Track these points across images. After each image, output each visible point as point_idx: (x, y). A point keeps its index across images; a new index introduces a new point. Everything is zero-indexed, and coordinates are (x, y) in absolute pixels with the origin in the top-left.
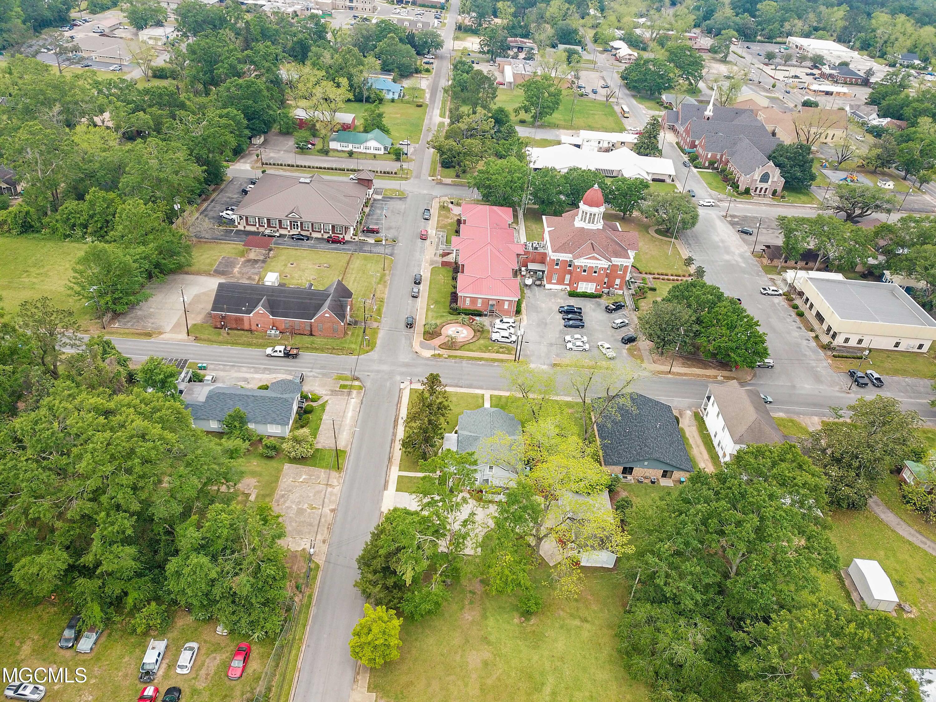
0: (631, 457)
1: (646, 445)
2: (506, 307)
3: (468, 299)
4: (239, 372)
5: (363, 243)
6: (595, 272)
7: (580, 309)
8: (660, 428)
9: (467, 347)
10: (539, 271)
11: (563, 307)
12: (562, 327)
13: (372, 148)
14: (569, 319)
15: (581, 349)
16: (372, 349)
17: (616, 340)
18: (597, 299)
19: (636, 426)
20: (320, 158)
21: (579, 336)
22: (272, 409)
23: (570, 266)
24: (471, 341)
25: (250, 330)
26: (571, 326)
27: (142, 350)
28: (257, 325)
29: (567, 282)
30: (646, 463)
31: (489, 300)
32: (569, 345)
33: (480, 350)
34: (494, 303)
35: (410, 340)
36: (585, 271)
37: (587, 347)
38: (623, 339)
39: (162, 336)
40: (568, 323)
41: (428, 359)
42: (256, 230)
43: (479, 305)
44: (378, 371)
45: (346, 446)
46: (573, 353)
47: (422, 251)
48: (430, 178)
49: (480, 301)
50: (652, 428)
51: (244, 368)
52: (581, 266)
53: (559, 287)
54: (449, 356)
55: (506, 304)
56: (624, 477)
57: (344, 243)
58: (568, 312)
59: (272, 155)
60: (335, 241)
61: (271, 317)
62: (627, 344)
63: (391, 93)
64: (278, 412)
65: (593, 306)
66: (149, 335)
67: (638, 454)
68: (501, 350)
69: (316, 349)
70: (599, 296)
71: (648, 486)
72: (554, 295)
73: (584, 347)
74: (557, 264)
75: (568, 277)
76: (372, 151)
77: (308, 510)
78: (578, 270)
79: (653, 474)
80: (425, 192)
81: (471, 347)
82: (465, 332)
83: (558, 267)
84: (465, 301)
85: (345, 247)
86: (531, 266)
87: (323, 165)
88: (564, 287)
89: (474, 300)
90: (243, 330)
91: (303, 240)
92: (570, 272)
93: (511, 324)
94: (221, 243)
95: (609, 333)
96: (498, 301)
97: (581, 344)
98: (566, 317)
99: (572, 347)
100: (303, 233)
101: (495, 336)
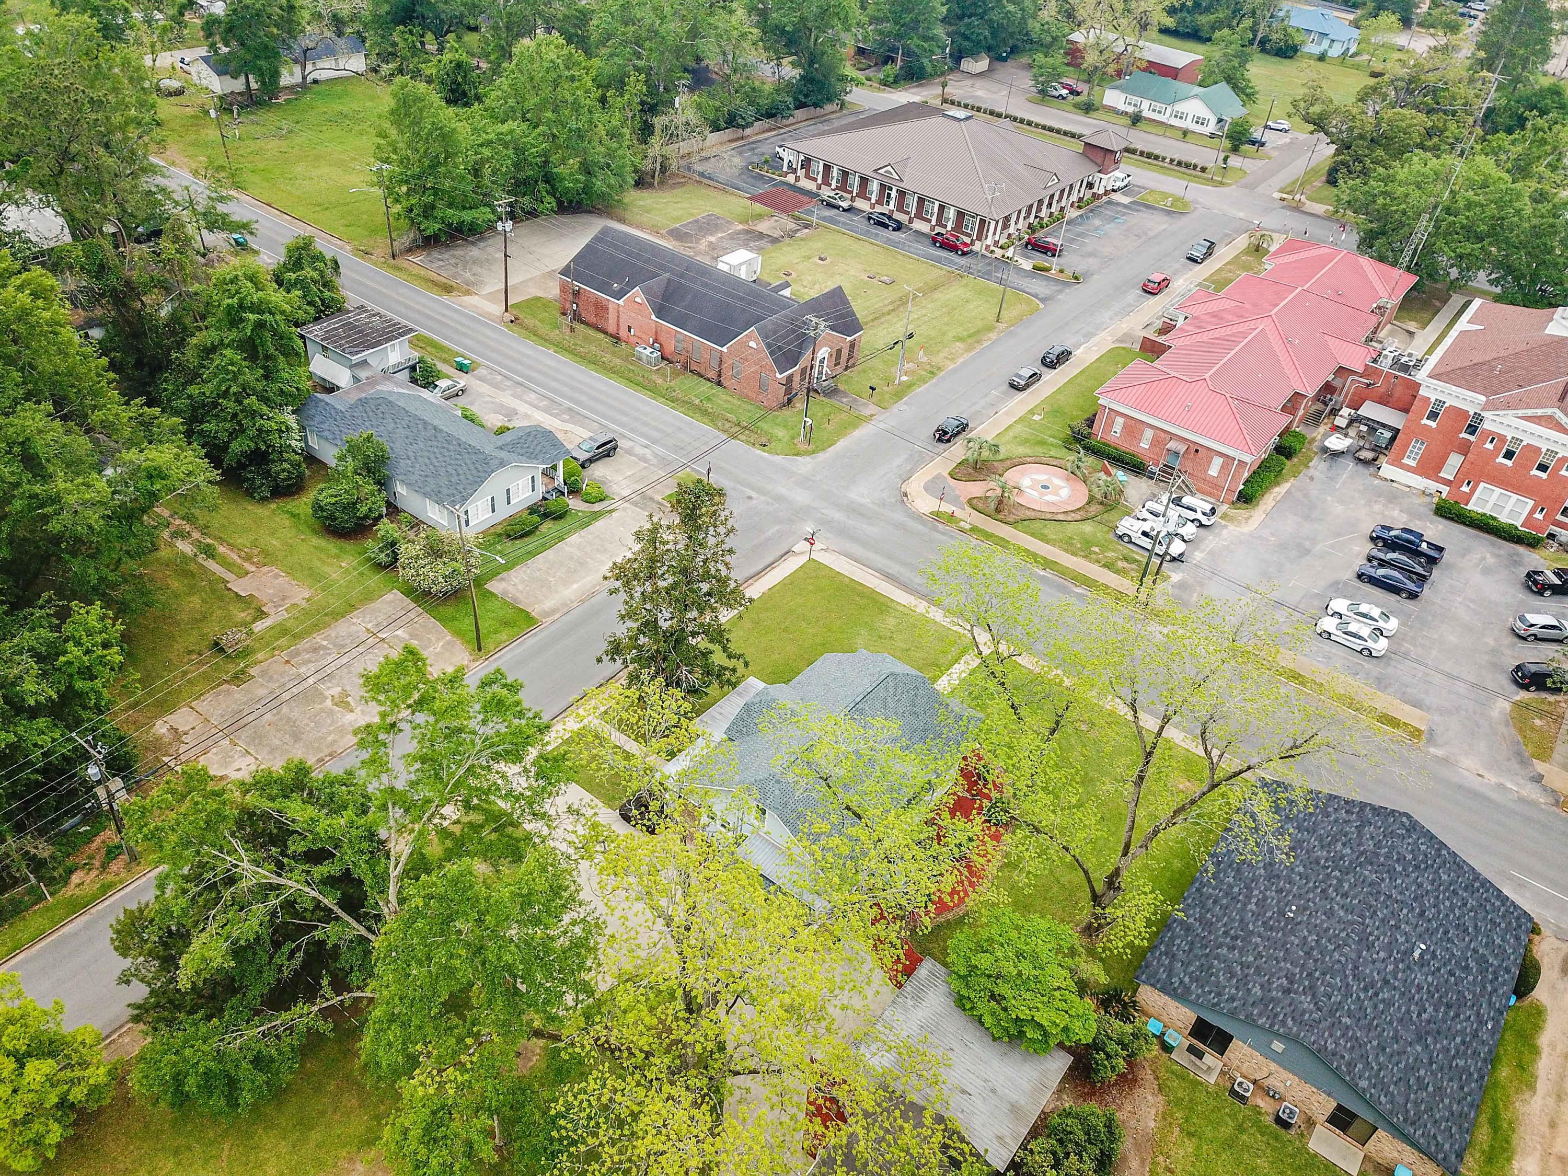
0: (1232, 999)
1: (1312, 989)
2: (1213, 471)
3: (1120, 421)
4: (519, 397)
5: (1006, 262)
6: (1543, 468)
7: (1440, 549)
8: (1422, 962)
9: (1037, 525)
10: (1384, 426)
11: (1390, 529)
12: (1349, 574)
13: (1190, 118)
14: (1383, 563)
15: (1357, 644)
16: (813, 452)
17: (1496, 667)
18: (1521, 549)
19: (1329, 913)
20: (1070, 115)
21: (1376, 612)
22: (450, 469)
23: (1472, 429)
24: (1061, 517)
25: (617, 338)
26: (1374, 581)
27: (407, 307)
28: (629, 328)
29: (1448, 473)
30: (1278, 1046)
31: (1172, 436)
32: (1329, 624)
33: (1068, 546)
34: (1182, 448)
35: (916, 463)
36: (1509, 455)
37: (1381, 645)
38: (1519, 668)
39: (468, 299)
40: (1372, 572)
41: (918, 517)
42: (815, 190)
43: (1145, 445)
44: (779, 498)
45: (547, 614)
46: (1326, 646)
47: (1127, 311)
48: (1277, 195)
49: (1148, 434)
50: (1389, 948)
51: (533, 396)
52: (1503, 439)
53: (1420, 482)
54: (974, 529)
55: (1217, 462)
56: (1191, 1049)
57: (964, 254)
58: (1392, 545)
59: (980, 93)
60: (948, 246)
61: (653, 317)
62: (1525, 687)
63: (1326, 44)
64: (454, 479)
65: (1490, 560)
66: (448, 289)
67: (1264, 1001)
68: (1120, 564)
69: (705, 413)
70: (1532, 543)
71: (1257, 1124)
72: (1394, 495)
73: (1370, 644)
74: (1433, 415)
75: (1455, 461)
76: (1188, 124)
77: (329, 703)
78: (1489, 446)
79: (1299, 1096)
80: (1241, 215)
81: (1051, 530)
82: (1065, 493)
83: (1433, 424)
84: (1110, 424)
85: (963, 261)
86: (1370, 410)
87: (1056, 126)
88: (1433, 486)
89: (1134, 427)
90: (605, 333)
91: (886, 226)
92: (1464, 448)
93: (1199, 516)
94: (732, 194)
95: (1490, 641)
96: (1196, 450)
97: (1365, 632)
98: (1381, 555)
99: (1332, 629)
100: (898, 216)
101: (1127, 525)
